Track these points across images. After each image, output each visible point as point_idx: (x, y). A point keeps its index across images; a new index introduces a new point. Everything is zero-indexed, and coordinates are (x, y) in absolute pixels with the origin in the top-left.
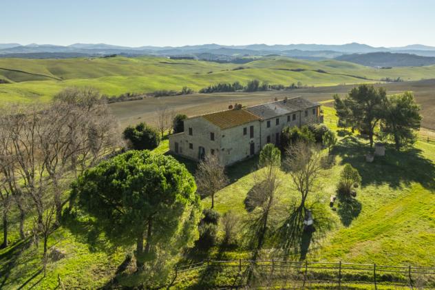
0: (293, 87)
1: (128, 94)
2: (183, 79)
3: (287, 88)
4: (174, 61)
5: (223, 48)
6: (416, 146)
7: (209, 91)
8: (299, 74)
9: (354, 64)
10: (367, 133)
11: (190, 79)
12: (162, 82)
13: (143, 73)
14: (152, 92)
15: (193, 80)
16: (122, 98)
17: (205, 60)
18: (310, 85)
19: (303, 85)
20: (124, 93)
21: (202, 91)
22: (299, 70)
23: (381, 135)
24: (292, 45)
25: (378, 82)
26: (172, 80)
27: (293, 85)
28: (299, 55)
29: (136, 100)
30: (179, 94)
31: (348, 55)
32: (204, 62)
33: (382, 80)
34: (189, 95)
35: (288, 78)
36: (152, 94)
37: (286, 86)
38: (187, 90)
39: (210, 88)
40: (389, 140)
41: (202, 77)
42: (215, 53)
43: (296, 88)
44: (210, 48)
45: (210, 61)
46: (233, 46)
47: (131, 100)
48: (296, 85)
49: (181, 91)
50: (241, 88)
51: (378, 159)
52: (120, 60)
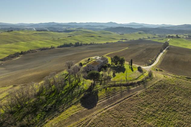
0: (91, 44)
1: (31, 50)
2: (49, 42)
3: (89, 44)
4: (39, 32)
5: (58, 25)
6: (124, 66)
7: (61, 47)
8: (93, 38)
9: (111, 32)
10: (116, 64)
11: (51, 42)
12: (41, 44)
13: (30, 39)
14: (39, 48)
15: (53, 42)
16: (28, 52)
17: (52, 31)
18: (97, 43)
19: (95, 43)
20: (29, 50)
21: (58, 47)
22: (92, 36)
23: (119, 64)
24: (87, 23)
25: (119, 40)
26: (45, 43)
27: (91, 43)
28: (90, 28)
29: (34, 52)
30: (50, 49)
31: (109, 28)
32: (52, 32)
33: (120, 40)
34: (53, 49)
35: (89, 40)
36: (39, 49)
37: (88, 43)
38: (53, 47)
39: (61, 46)
40: (120, 65)
41: (56, 41)
42: (55, 27)
43: (92, 44)
44: (52, 24)
45: (54, 31)
46: (62, 23)
47: (33, 52)
48: (92, 43)
49: (50, 47)
50: (73, 45)
51: (118, 69)
52: (15, 33)
